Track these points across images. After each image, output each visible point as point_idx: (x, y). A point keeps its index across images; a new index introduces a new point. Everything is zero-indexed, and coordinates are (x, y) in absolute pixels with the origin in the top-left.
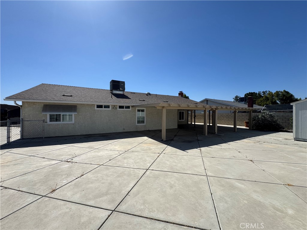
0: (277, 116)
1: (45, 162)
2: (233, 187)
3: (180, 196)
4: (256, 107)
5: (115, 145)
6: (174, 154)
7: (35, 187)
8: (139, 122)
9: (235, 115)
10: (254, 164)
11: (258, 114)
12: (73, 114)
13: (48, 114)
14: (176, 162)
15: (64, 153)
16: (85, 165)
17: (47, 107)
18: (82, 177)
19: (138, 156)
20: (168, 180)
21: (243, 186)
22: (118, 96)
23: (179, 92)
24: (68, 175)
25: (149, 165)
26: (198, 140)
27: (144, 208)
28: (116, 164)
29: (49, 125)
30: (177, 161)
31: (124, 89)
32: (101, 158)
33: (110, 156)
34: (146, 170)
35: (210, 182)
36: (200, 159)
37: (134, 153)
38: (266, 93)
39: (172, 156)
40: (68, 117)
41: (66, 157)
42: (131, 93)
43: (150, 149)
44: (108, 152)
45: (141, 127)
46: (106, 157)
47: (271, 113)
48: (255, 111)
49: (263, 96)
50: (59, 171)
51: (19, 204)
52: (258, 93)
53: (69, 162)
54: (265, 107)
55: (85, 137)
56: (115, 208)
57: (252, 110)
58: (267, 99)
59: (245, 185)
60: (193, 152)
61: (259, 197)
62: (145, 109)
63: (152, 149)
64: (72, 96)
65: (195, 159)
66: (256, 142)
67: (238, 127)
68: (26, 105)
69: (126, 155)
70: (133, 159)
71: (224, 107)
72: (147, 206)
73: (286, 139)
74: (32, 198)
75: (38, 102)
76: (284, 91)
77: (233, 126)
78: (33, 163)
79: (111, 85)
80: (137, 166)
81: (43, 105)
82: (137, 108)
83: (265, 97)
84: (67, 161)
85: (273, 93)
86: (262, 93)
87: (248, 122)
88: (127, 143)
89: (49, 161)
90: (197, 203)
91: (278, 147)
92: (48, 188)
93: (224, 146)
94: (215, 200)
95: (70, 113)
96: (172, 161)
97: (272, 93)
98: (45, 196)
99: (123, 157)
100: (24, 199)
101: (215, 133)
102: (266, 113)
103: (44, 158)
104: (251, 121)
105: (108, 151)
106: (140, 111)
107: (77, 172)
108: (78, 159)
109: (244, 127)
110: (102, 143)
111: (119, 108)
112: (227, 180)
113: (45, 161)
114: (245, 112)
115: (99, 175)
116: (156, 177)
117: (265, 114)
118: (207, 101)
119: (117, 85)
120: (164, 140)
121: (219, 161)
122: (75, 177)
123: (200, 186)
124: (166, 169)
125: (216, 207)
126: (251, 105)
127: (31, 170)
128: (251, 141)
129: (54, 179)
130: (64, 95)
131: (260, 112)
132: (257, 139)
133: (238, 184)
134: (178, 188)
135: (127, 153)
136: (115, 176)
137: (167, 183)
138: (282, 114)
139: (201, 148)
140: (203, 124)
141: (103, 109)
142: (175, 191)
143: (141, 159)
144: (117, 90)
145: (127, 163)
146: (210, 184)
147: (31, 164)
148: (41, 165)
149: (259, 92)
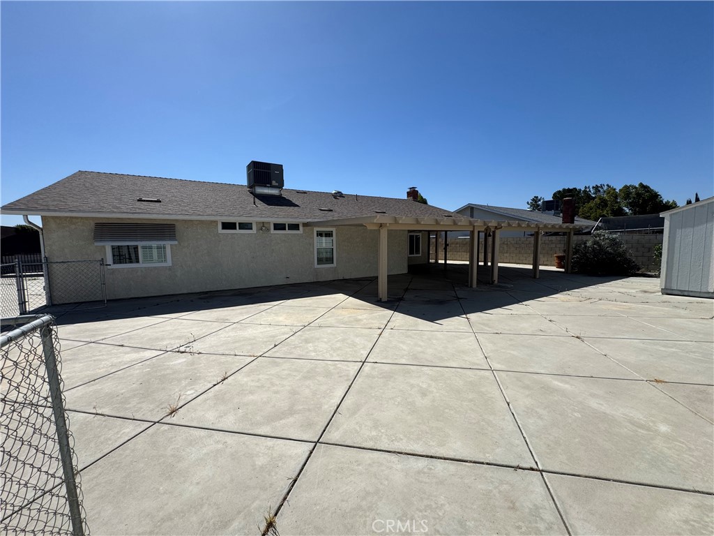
0: (627, 242)
1: (129, 355)
2: (548, 389)
3: (447, 411)
4: (580, 222)
5: (276, 314)
6: (413, 328)
7: (128, 406)
8: (320, 261)
9: (535, 240)
10: (584, 345)
11: (585, 238)
12: (168, 244)
13: (108, 247)
14: (421, 346)
15: (164, 333)
16: (223, 357)
17: (105, 229)
18: (225, 382)
19: (334, 335)
20: (412, 381)
21: (567, 386)
22: (268, 200)
23: (409, 190)
24: (194, 380)
25: (365, 353)
26: (459, 298)
27: (378, 436)
28: (291, 353)
29: (113, 271)
30: (422, 344)
31: (281, 184)
32: (254, 341)
33: (271, 337)
34: (362, 363)
35: (501, 382)
36: (471, 338)
37: (323, 329)
38: (602, 190)
39: (410, 333)
40: (155, 252)
41: (173, 342)
42: (298, 192)
43: (358, 321)
44: (265, 330)
45: (326, 272)
46: (265, 340)
47: (614, 236)
48: (579, 232)
49: (594, 196)
50: (168, 371)
51: (110, 439)
52: (583, 189)
53: (183, 352)
54: (600, 222)
55: (200, 298)
56: (318, 438)
57: (574, 229)
58: (604, 203)
59: (571, 385)
60: (453, 323)
61: (602, 405)
62: (333, 230)
63: (360, 320)
64: (160, 202)
65: (461, 339)
66: (583, 299)
67: (541, 268)
68: (53, 225)
69: (307, 334)
70: (325, 342)
71: (515, 224)
72: (383, 431)
73: (645, 292)
74: (131, 427)
75: (81, 218)
76: (641, 185)
77: (531, 267)
78: (101, 357)
79: (249, 175)
80: (338, 355)
81: (93, 224)
82: (316, 229)
83: (600, 199)
84: (177, 350)
85: (617, 191)
86: (591, 190)
87: (564, 257)
88: (303, 308)
89: (135, 352)
90: (483, 420)
91: (630, 309)
92: (158, 407)
93: (516, 309)
94: (517, 413)
95: (161, 243)
96: (412, 344)
97: (615, 189)
98: (158, 422)
99: (303, 338)
100: (116, 430)
101: (493, 282)
102: (604, 235)
103: (122, 346)
104: (571, 253)
105: (265, 328)
106: (324, 235)
107: (210, 372)
108: (202, 347)
109: (554, 269)
110: (245, 310)
111: (275, 229)
112: (535, 376)
113: (128, 353)
114: (556, 234)
115: (261, 376)
116: (387, 377)
117: (602, 238)
118: (471, 210)
119: (264, 174)
120: (383, 300)
121: (511, 340)
122: (210, 382)
123: (483, 390)
124: (404, 360)
125: (520, 426)
126: (569, 218)
127: (102, 372)
128: (572, 298)
129: (163, 389)
130: (140, 200)
131: (589, 233)
132: (586, 293)
133: (556, 383)
134: (437, 394)
135: (309, 330)
136: (297, 378)
137: (412, 386)
138: (636, 237)
139: (468, 315)
140: (468, 263)
141: (238, 231)
142: (434, 401)
143: (343, 341)
144: (266, 186)
145: (315, 351)
146: (501, 386)
147: (98, 360)
148: (120, 360)
149: (586, 187)
